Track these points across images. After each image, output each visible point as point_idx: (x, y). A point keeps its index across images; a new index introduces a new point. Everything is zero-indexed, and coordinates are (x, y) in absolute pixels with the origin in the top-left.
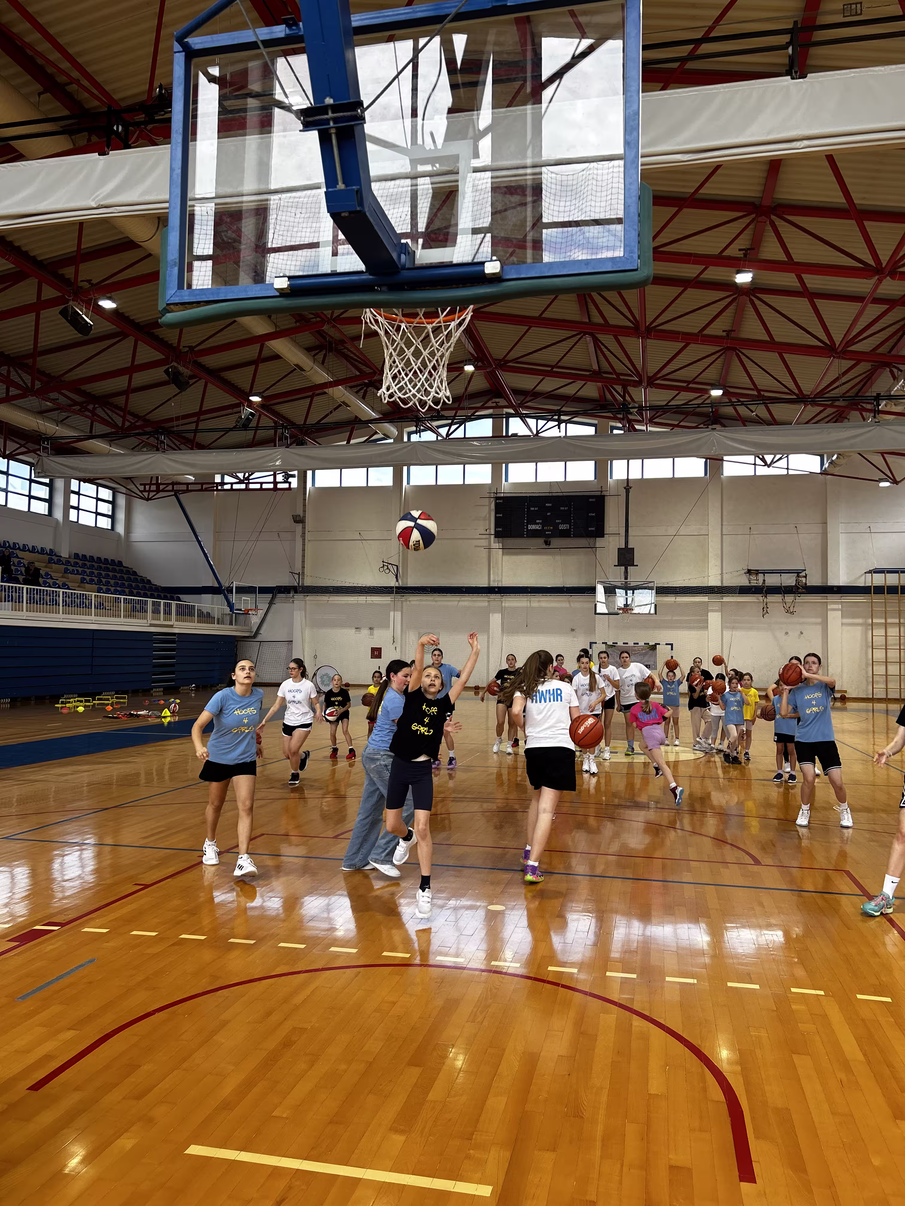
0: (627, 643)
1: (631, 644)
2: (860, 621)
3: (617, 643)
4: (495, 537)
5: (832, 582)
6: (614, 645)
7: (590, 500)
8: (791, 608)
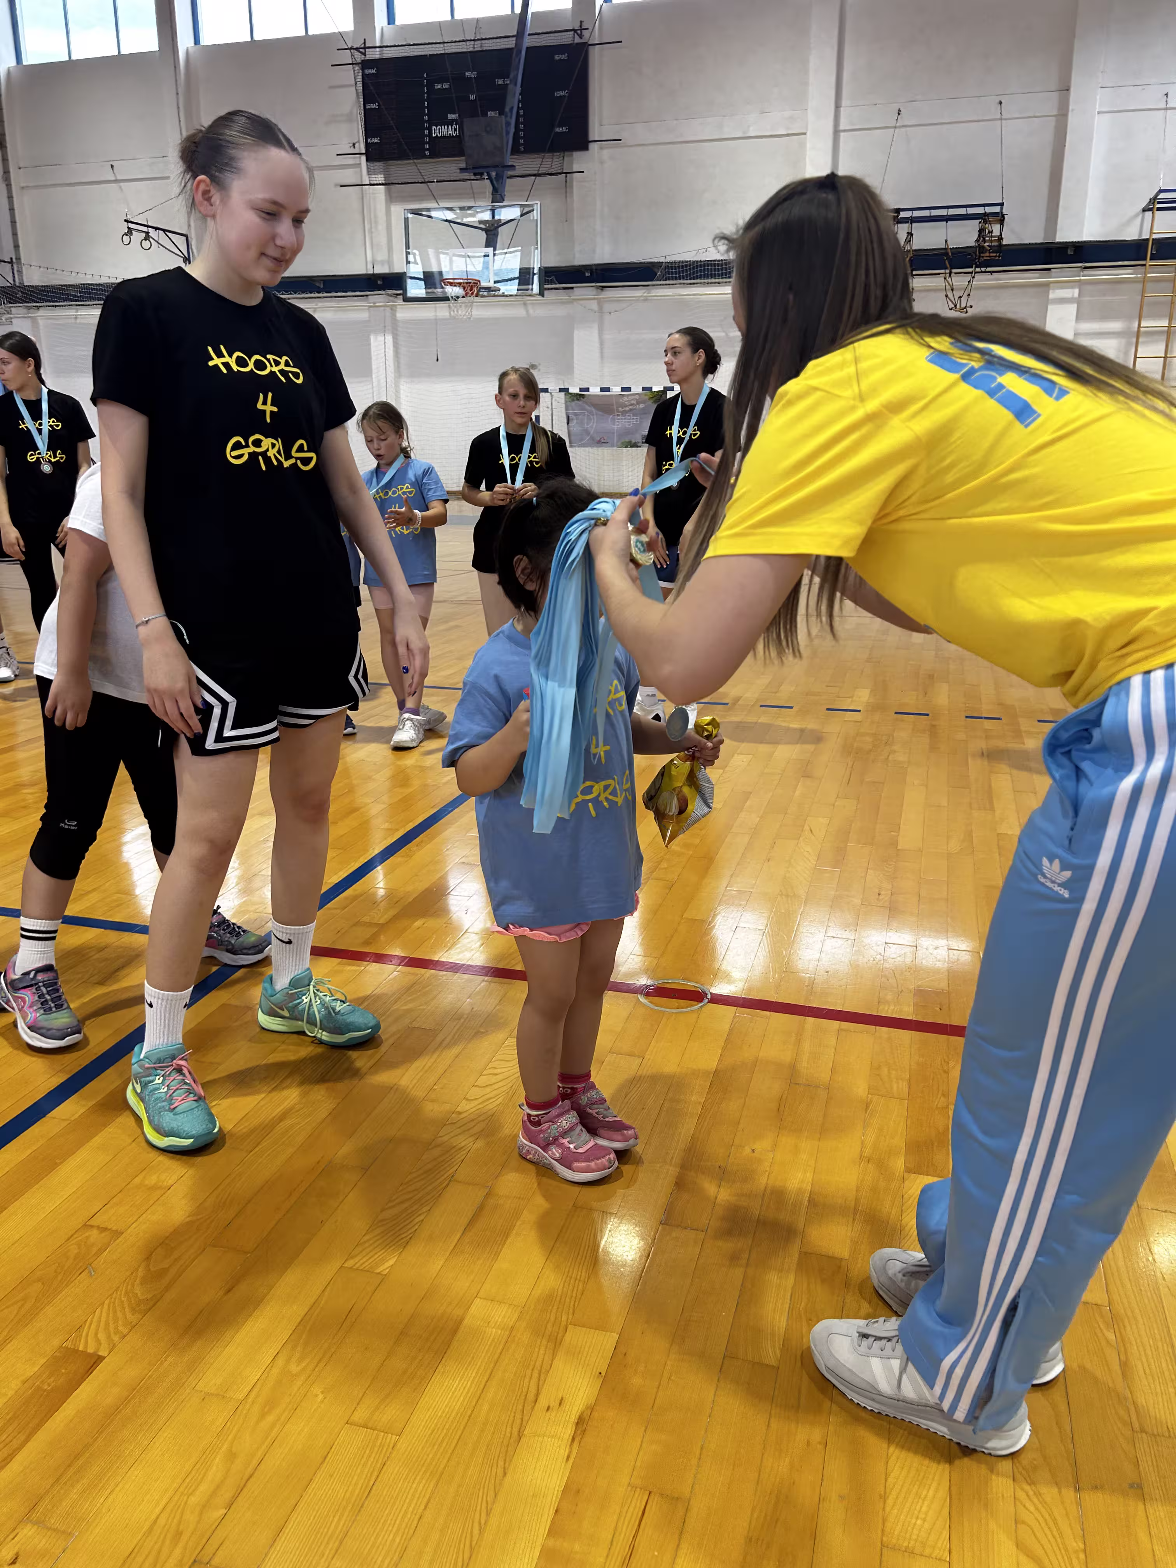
0: (608, 390)
1: (616, 390)
2: (1116, 326)
3: (587, 390)
4: (367, 160)
5: (1066, 234)
6: (581, 396)
7: (557, 57)
8: (964, 300)
